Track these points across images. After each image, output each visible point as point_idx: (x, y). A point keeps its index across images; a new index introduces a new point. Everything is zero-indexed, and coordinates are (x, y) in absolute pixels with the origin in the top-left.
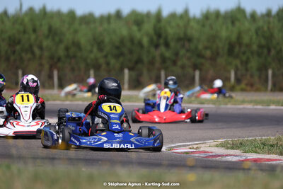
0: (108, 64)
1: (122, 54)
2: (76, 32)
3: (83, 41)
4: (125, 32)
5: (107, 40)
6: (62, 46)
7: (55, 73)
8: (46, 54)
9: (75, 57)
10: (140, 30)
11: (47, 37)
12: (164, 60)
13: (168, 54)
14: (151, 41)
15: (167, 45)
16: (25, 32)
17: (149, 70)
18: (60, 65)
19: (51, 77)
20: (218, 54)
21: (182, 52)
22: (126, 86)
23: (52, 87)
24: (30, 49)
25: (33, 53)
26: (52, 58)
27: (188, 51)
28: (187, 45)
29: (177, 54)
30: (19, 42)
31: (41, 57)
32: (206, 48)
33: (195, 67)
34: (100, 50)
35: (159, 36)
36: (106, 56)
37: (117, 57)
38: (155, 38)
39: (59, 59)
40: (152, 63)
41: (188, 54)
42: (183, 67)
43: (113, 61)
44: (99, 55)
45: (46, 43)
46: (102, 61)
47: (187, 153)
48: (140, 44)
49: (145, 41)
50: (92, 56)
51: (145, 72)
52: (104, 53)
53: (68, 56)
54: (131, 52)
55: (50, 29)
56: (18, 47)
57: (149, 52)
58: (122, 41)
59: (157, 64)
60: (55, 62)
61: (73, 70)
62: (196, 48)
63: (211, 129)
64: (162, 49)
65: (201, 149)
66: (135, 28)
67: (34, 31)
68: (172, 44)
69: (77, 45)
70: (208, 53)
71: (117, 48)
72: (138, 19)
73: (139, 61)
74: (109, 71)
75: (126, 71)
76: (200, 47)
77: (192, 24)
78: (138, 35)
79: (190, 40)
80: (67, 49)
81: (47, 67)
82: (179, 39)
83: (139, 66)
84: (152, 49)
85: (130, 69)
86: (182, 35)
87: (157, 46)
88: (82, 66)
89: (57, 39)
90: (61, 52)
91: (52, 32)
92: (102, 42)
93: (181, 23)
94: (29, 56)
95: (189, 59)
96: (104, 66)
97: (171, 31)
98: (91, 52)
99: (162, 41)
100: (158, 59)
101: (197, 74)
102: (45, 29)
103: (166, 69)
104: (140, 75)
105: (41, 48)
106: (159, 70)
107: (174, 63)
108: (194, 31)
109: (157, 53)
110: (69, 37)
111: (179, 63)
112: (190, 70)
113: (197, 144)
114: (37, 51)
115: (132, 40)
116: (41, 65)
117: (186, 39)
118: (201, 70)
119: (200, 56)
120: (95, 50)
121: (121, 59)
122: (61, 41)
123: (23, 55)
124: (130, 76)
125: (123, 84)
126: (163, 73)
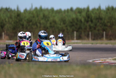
0: (67, 29)
1: (73, 25)
2: (54, 16)
3: (57, 20)
4: (74, 16)
5: (67, 20)
6: (49, 23)
8: (42, 26)
9: (54, 27)
10: (80, 15)
11: (42, 19)
12: (90, 27)
13: (92, 25)
14: (85, 20)
15: (92, 21)
16: (34, 17)
18: (48, 30)
20: (113, 24)
21: (98, 24)
22: (75, 38)
24: (36, 24)
25: (37, 26)
26: (44, 27)
27: (100, 23)
28: (100, 21)
29: (96, 25)
30: (31, 21)
31: (40, 27)
32: (108, 22)
33: (104, 30)
34: (64, 23)
35: (88, 17)
36: (66, 26)
37: (71, 26)
38: (87, 18)
39: (47, 28)
40: (86, 29)
41: (101, 25)
42: (98, 30)
43: (69, 28)
44: (64, 26)
45: (42, 21)
46: (65, 28)
48: (81, 21)
49: (83, 20)
51: (83, 32)
52: (66, 25)
53: (51, 27)
54: (77, 24)
55: (44, 16)
56: (31, 23)
57: (84, 24)
58: (73, 19)
59: (88, 29)
61: (53, 32)
62: (104, 22)
64: (90, 23)
66: (78, 15)
67: (37, 16)
68: (94, 21)
69: (55, 22)
70: (109, 24)
71: (71, 23)
72: (79, 11)
74: (68, 33)
75: (75, 32)
76: (106, 22)
77: (102, 12)
78: (80, 18)
79: (101, 19)
80: (51, 23)
82: (97, 19)
83: (80, 30)
84: (86, 23)
85: (77, 31)
86: (98, 17)
87: (87, 22)
88: (57, 30)
89: (47, 19)
90: (48, 25)
92: (65, 20)
93: (97, 12)
95: (101, 27)
96: (66, 30)
97: (93, 15)
98: (60, 25)
99: (89, 20)
100: (88, 27)
101: (104, 33)
102: (42, 15)
103: (91, 31)
104: (81, 34)
105: (40, 23)
106: (89, 32)
107: (95, 29)
108: (103, 15)
109: (87, 25)
111: (97, 29)
112: (101, 32)
113: (105, 59)
114: (39, 25)
115: (77, 19)
117: (99, 19)
118: (106, 32)
119: (105, 25)
120: (62, 24)
121: (73, 27)
122: (48, 20)
123: (33, 26)
124: (77, 34)
125: (74, 37)
126: (90, 33)
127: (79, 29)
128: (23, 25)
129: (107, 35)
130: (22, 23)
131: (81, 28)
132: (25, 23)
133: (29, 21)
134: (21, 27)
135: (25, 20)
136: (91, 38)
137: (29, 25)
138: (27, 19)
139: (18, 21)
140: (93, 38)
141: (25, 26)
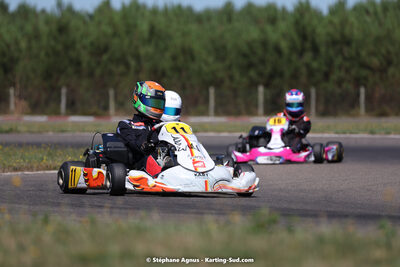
0: (231, 78)
1: (250, 66)
3: (197, 47)
4: (254, 33)
5: (229, 46)
6: (168, 55)
8: (147, 66)
10: (275, 30)
12: (311, 73)
13: (315, 65)
14: (293, 48)
16: (115, 34)
20: (390, 62)
21: (338, 61)
22: (261, 110)
24: (122, 60)
25: (127, 65)
26: (154, 71)
27: (345, 59)
28: (347, 51)
29: (330, 63)
30: (106, 49)
31: (138, 72)
32: (372, 54)
33: (358, 82)
34: (221, 58)
35: (304, 37)
36: (230, 67)
38: (298, 42)
39: (164, 74)
40: (295, 76)
41: (347, 64)
42: (339, 83)
45: (143, 51)
46: (221, 75)
48: (278, 50)
49: (284, 45)
52: (227, 63)
53: (178, 70)
54: (263, 61)
55: (152, 30)
56: (105, 57)
57: (290, 61)
58: (250, 45)
59: (303, 79)
62: (358, 54)
64: (308, 56)
66: (269, 28)
67: (128, 32)
68: (323, 49)
69: (189, 53)
70: (375, 62)
71: (245, 56)
73: (275, 74)
74: (235, 91)
75: (261, 89)
76: (363, 53)
78: (273, 36)
79: (348, 42)
80: (174, 58)
82: (334, 43)
83: (277, 81)
84: (294, 57)
85: (267, 86)
86: (338, 36)
87: (301, 54)
88: (195, 81)
89: (162, 45)
90: (166, 63)
91: (154, 35)
92: (224, 47)
95: (347, 71)
96: (227, 82)
97: (321, 33)
98: (207, 63)
99: (308, 45)
100: (304, 70)
101: (362, 91)
102: (144, 27)
103: (316, 85)
105: (137, 57)
107: (327, 76)
109: (301, 63)
110: (178, 41)
111: (334, 77)
112: (349, 87)
114: (133, 63)
115: (264, 44)
117: (341, 41)
118: (365, 86)
119: (364, 65)
120: (211, 59)
121: (252, 73)
123: (113, 67)
124: (265, 95)
125: (256, 106)
126: (313, 91)
127: (272, 76)
128: (78, 63)
129: (369, 98)
130: (72, 54)
131: (281, 75)
132: (85, 57)
133: (99, 50)
134: (70, 70)
135: (84, 47)
136: (317, 110)
137: (99, 63)
138: (92, 44)
139: (59, 47)
140: (321, 108)
141: (84, 65)
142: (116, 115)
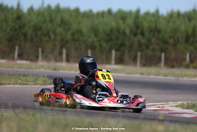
0: (101, 46)
1: (111, 40)
2: (80, 23)
3: (84, 29)
4: (114, 24)
5: (101, 29)
6: (70, 33)
7: (64, 51)
8: (59, 38)
9: (78, 40)
10: (124, 23)
11: (60, 26)
12: (140, 45)
13: (143, 41)
14: (131, 31)
15: (143, 34)
16: (45, 22)
17: (129, 51)
18: (67, 45)
19: (61, 54)
20: (178, 41)
21: (153, 40)
22: (113, 62)
23: (61, 60)
24: (47, 34)
25: (49, 37)
26: (62, 40)
27: (157, 39)
28: (157, 35)
29: (149, 41)
30: (40, 29)
31: (55, 40)
32: (170, 37)
33: (162, 50)
34: (96, 36)
35: (137, 27)
36: (100, 41)
37: (107, 41)
38: (134, 29)
39: (67, 42)
40: (131, 46)
41: (157, 41)
42: (153, 50)
43: (104, 44)
44: (95, 39)
45: (59, 30)
46: (97, 44)
47: (155, 110)
48: (124, 33)
49: (128, 31)
50: (90, 40)
51: (126, 52)
52: (99, 38)
53: (73, 40)
54: (117, 38)
56: (39, 33)
57: (130, 39)
58: (111, 30)
59: (135, 48)
60: (64, 43)
61: (76, 49)
62: (163, 37)
63: (172, 94)
64: (139, 37)
65: (165, 108)
66: (121, 22)
67: (51, 21)
68: (147, 34)
69: (80, 32)
70: (171, 41)
71: (108, 35)
72: (123, 16)
73: (123, 45)
74: (101, 51)
75: (114, 52)
76: (167, 36)
77: (161, 20)
78: (122, 26)
79: (159, 31)
80: (73, 34)
81: (58, 47)
82: (151, 30)
83: (123, 48)
84: (132, 37)
85: (117, 50)
86: (154, 28)
87: (135, 35)
88: (83, 46)
89: (67, 27)
90: (69, 37)
91: (63, 22)
92: (98, 30)
93: (153, 19)
94: (47, 38)
95: (158, 44)
96: (98, 47)
97: (146, 25)
98: (90, 37)
99: (139, 31)
100: (136, 44)
101: (163, 55)
102: (59, 20)
103: (141, 51)
104: (123, 55)
105: (55, 33)
106: (136, 52)
107: (147, 47)
108: (162, 25)
109: (135, 40)
110: (75, 26)
111: (151, 47)
112: (158, 53)
113: (163, 104)
114: (52, 36)
115: (118, 30)
116: (55, 45)
117: (156, 31)
118: (165, 53)
119: (166, 42)
120: (92, 36)
121: (110, 43)
122: (69, 29)
123: (43, 38)
124: (116, 55)
125: (111, 60)
126: (139, 54)
128: (25, 35)
129: (166, 59)
130: (24, 31)
132: (30, 32)
133: (37, 29)
134: (22, 38)
135: (30, 27)
136: (141, 63)
137: (36, 35)
138: (34, 26)
139: (17, 26)
140: (143, 62)
141: (29, 36)
142: (42, 61)
